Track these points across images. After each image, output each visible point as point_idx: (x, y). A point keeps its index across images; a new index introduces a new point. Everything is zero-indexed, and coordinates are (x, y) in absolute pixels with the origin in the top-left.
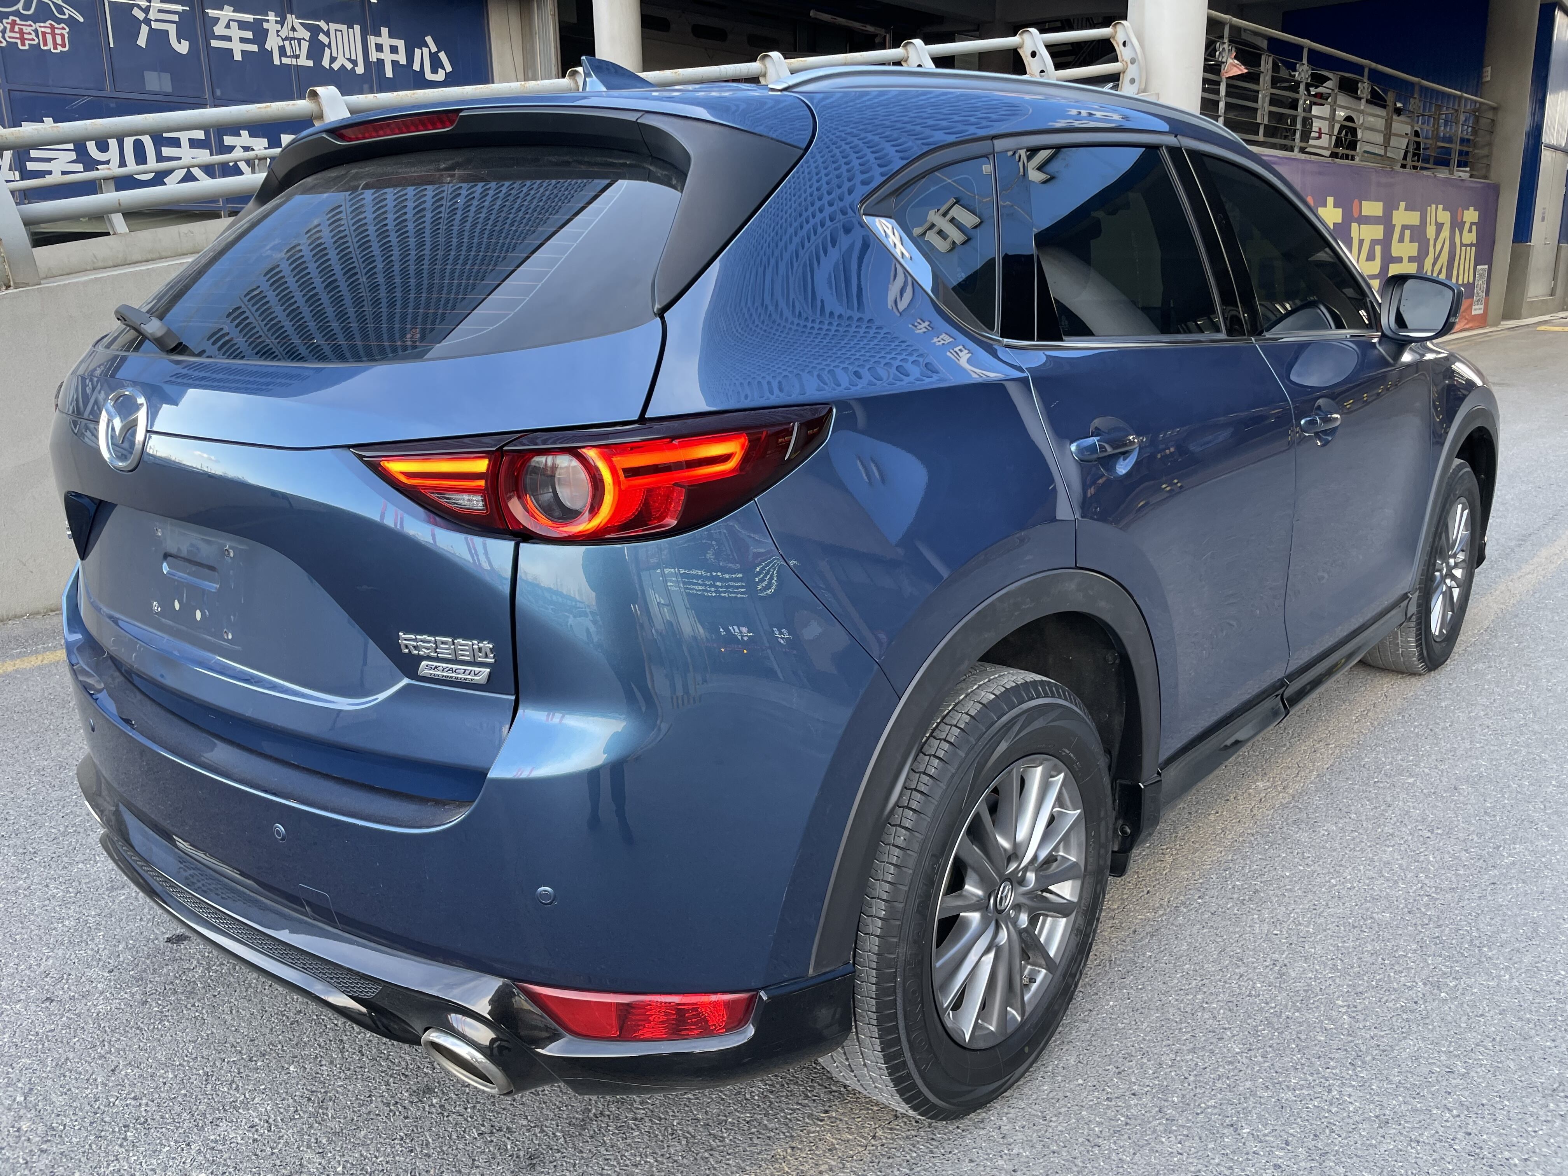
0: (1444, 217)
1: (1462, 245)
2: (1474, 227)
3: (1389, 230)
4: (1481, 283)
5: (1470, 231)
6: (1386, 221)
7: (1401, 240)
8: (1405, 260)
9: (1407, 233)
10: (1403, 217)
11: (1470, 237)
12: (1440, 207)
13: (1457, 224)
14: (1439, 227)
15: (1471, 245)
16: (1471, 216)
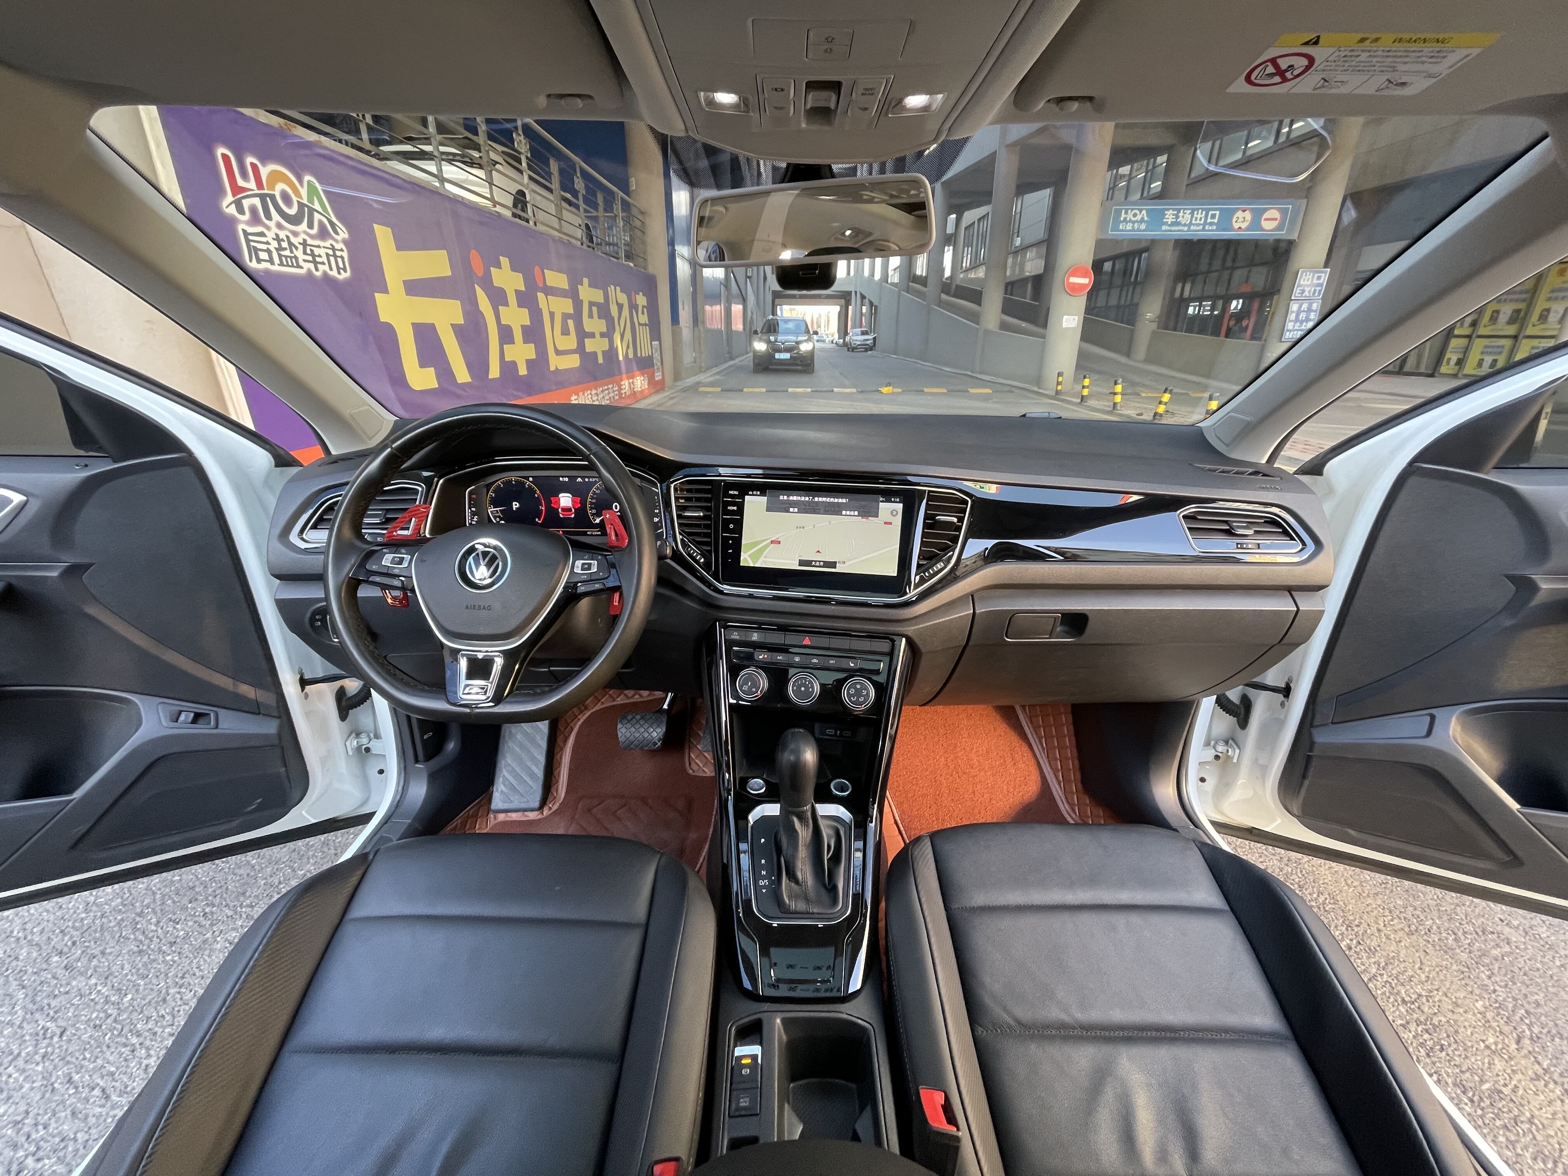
0: (623, 298)
1: (640, 324)
2: (645, 310)
3: (578, 304)
4: (656, 356)
5: (643, 313)
6: (573, 294)
7: (591, 316)
8: (597, 335)
9: (595, 309)
10: (588, 293)
11: (644, 319)
12: (618, 288)
13: (633, 306)
14: (620, 307)
15: (645, 325)
16: (641, 300)
